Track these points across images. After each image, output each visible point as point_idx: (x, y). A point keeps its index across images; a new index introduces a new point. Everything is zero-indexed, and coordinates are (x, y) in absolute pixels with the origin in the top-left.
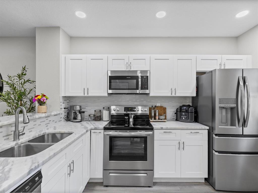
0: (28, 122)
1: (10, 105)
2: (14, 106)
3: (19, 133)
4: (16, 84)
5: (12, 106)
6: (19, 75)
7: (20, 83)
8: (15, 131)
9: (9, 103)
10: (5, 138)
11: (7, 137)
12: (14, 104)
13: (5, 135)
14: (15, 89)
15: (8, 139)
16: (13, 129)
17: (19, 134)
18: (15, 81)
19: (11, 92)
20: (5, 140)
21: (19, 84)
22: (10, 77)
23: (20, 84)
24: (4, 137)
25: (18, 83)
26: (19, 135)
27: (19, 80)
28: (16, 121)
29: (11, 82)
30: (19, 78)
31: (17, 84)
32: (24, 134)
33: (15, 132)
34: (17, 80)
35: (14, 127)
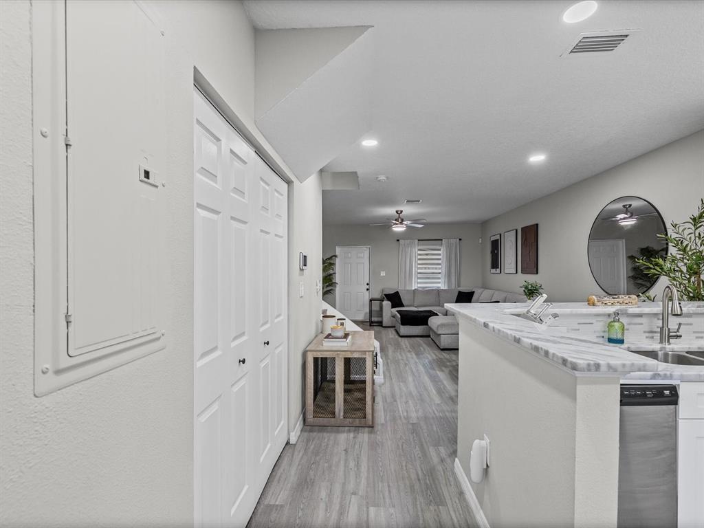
0: (679, 313)
1: (675, 283)
2: (682, 286)
3: (669, 332)
4: (688, 239)
5: (678, 286)
6: (694, 219)
7: (695, 237)
8: (663, 327)
9: (674, 279)
10: (647, 335)
11: (651, 335)
12: (684, 282)
13: (647, 330)
14: (684, 250)
15: (653, 337)
16: (660, 323)
17: (669, 334)
18: (687, 232)
19: (678, 257)
20: (647, 337)
21: (695, 239)
22: (676, 225)
23: (697, 238)
24: (645, 332)
25: (693, 236)
26: (669, 337)
27: (696, 230)
28: (663, 311)
29: (678, 236)
30: (695, 225)
31: (690, 238)
32: (681, 336)
33: (662, 329)
34: (691, 231)
35: (661, 322)
